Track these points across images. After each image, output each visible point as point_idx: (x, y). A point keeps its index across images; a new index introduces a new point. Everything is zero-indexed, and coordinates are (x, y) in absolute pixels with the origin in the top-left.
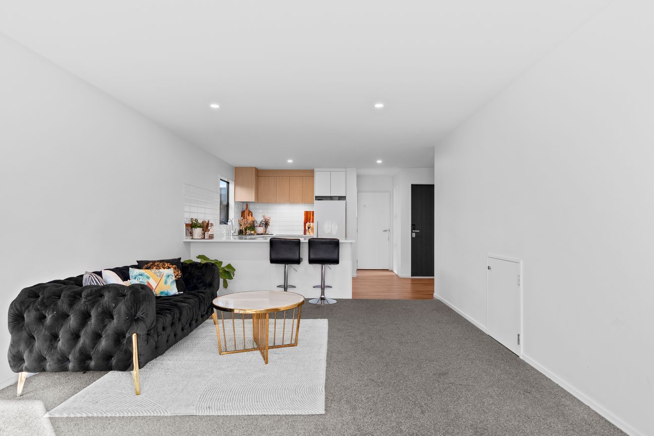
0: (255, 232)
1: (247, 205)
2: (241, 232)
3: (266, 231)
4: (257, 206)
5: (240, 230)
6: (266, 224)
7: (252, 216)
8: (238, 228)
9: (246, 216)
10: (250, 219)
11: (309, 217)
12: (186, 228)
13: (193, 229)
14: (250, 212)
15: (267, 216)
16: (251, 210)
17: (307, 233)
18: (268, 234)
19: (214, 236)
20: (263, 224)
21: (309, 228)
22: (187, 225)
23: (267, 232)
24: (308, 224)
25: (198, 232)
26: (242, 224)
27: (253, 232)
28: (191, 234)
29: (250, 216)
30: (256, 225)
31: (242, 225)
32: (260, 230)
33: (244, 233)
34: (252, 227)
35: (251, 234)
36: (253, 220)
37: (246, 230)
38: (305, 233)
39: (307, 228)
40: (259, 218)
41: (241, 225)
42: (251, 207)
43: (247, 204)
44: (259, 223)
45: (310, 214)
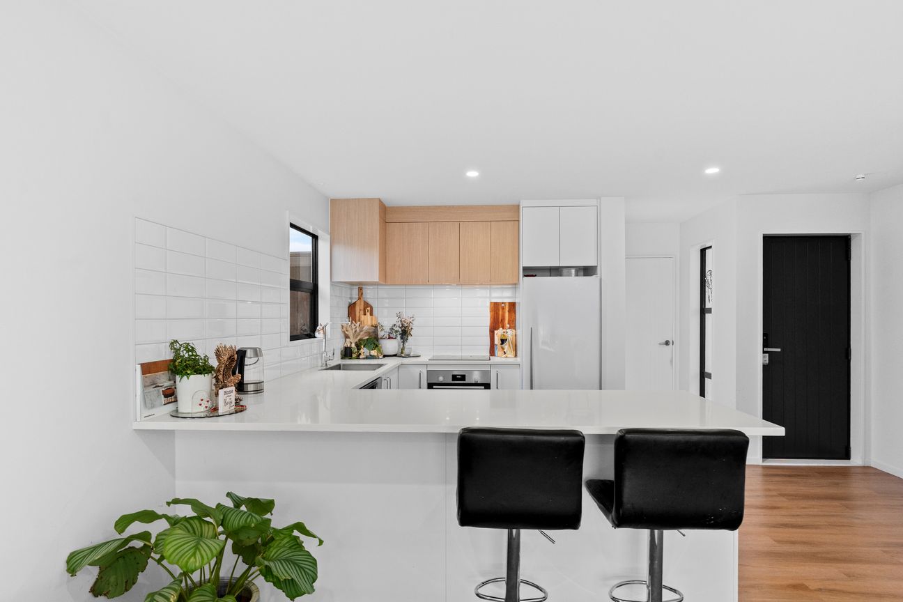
0: (381, 352)
1: (360, 289)
2: (347, 353)
3: (403, 349)
4: (383, 292)
5: (346, 348)
6: (405, 333)
7: (371, 314)
8: (339, 344)
9: (357, 314)
10: (367, 321)
11: (502, 316)
12: (143, 380)
13: (178, 378)
14: (367, 305)
15: (406, 316)
16: (370, 301)
17: (498, 352)
18: (408, 356)
19: (266, 386)
20: (397, 331)
21: (503, 341)
22: (147, 368)
23: (406, 351)
24: (499, 333)
25: (193, 388)
26: (350, 333)
27: (374, 353)
28: (170, 394)
29: (368, 314)
30: (381, 334)
31: (351, 336)
32: (390, 346)
33: (354, 356)
34: (373, 340)
35: (372, 357)
36: (374, 323)
37: (358, 346)
38: (492, 353)
39: (497, 341)
40: (386, 319)
41: (347, 337)
42: (369, 295)
43: (361, 287)
44: (387, 329)
45: (503, 308)
